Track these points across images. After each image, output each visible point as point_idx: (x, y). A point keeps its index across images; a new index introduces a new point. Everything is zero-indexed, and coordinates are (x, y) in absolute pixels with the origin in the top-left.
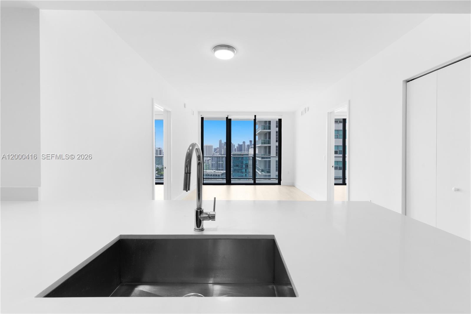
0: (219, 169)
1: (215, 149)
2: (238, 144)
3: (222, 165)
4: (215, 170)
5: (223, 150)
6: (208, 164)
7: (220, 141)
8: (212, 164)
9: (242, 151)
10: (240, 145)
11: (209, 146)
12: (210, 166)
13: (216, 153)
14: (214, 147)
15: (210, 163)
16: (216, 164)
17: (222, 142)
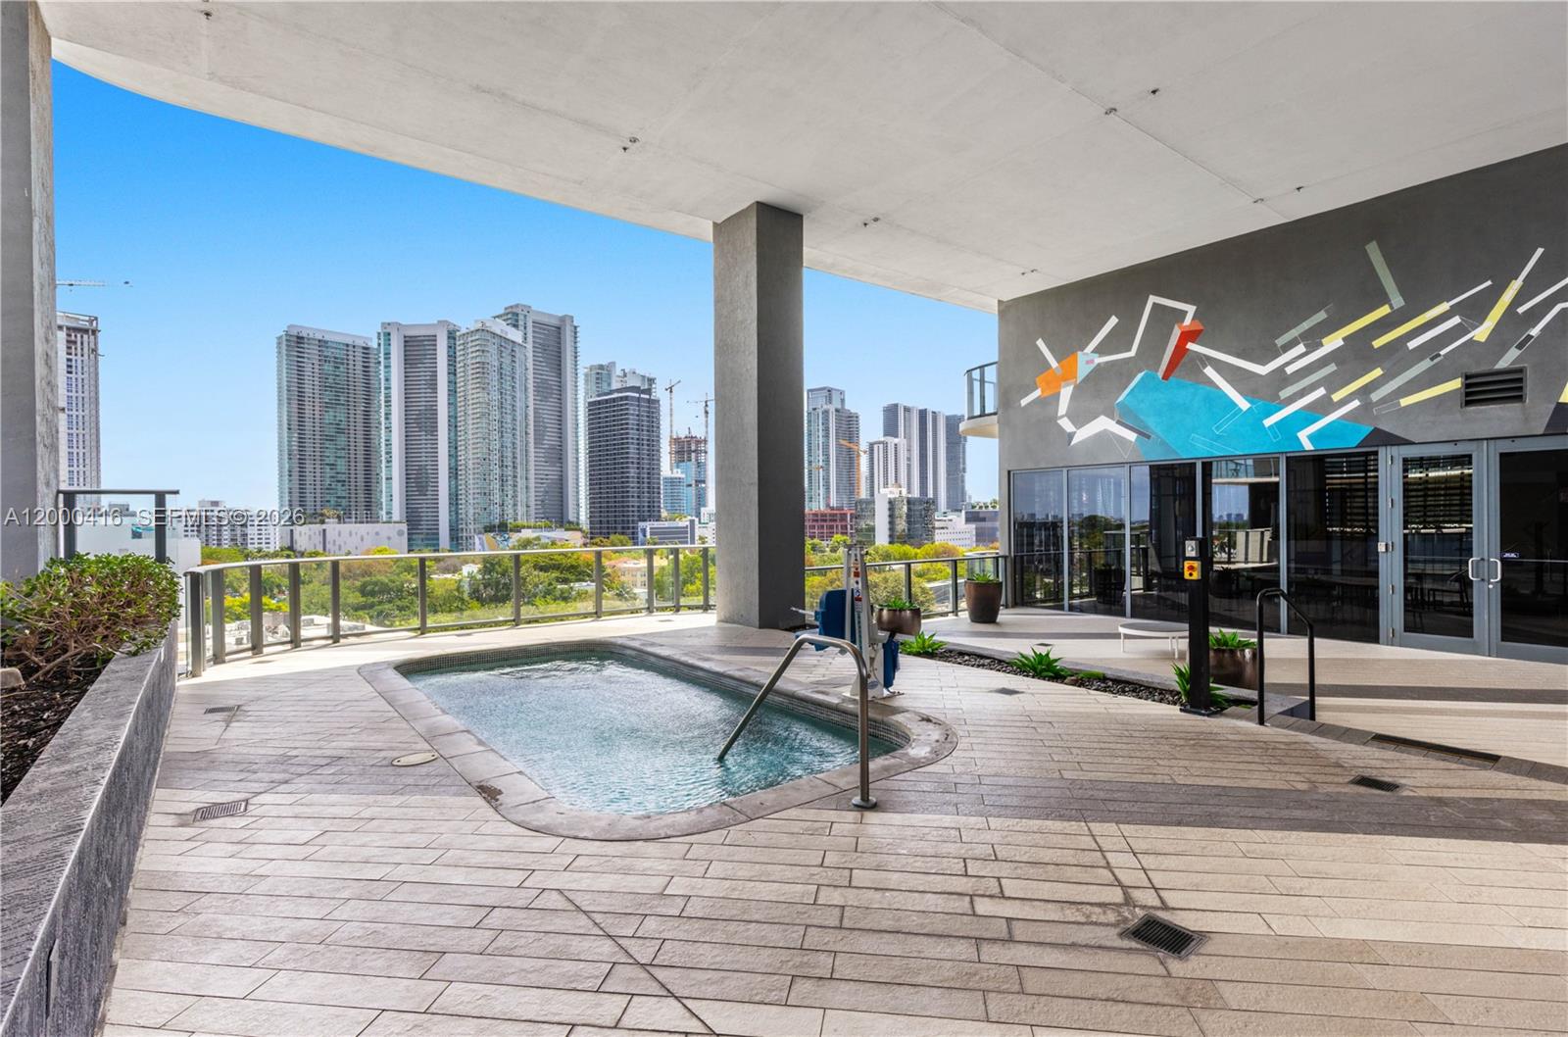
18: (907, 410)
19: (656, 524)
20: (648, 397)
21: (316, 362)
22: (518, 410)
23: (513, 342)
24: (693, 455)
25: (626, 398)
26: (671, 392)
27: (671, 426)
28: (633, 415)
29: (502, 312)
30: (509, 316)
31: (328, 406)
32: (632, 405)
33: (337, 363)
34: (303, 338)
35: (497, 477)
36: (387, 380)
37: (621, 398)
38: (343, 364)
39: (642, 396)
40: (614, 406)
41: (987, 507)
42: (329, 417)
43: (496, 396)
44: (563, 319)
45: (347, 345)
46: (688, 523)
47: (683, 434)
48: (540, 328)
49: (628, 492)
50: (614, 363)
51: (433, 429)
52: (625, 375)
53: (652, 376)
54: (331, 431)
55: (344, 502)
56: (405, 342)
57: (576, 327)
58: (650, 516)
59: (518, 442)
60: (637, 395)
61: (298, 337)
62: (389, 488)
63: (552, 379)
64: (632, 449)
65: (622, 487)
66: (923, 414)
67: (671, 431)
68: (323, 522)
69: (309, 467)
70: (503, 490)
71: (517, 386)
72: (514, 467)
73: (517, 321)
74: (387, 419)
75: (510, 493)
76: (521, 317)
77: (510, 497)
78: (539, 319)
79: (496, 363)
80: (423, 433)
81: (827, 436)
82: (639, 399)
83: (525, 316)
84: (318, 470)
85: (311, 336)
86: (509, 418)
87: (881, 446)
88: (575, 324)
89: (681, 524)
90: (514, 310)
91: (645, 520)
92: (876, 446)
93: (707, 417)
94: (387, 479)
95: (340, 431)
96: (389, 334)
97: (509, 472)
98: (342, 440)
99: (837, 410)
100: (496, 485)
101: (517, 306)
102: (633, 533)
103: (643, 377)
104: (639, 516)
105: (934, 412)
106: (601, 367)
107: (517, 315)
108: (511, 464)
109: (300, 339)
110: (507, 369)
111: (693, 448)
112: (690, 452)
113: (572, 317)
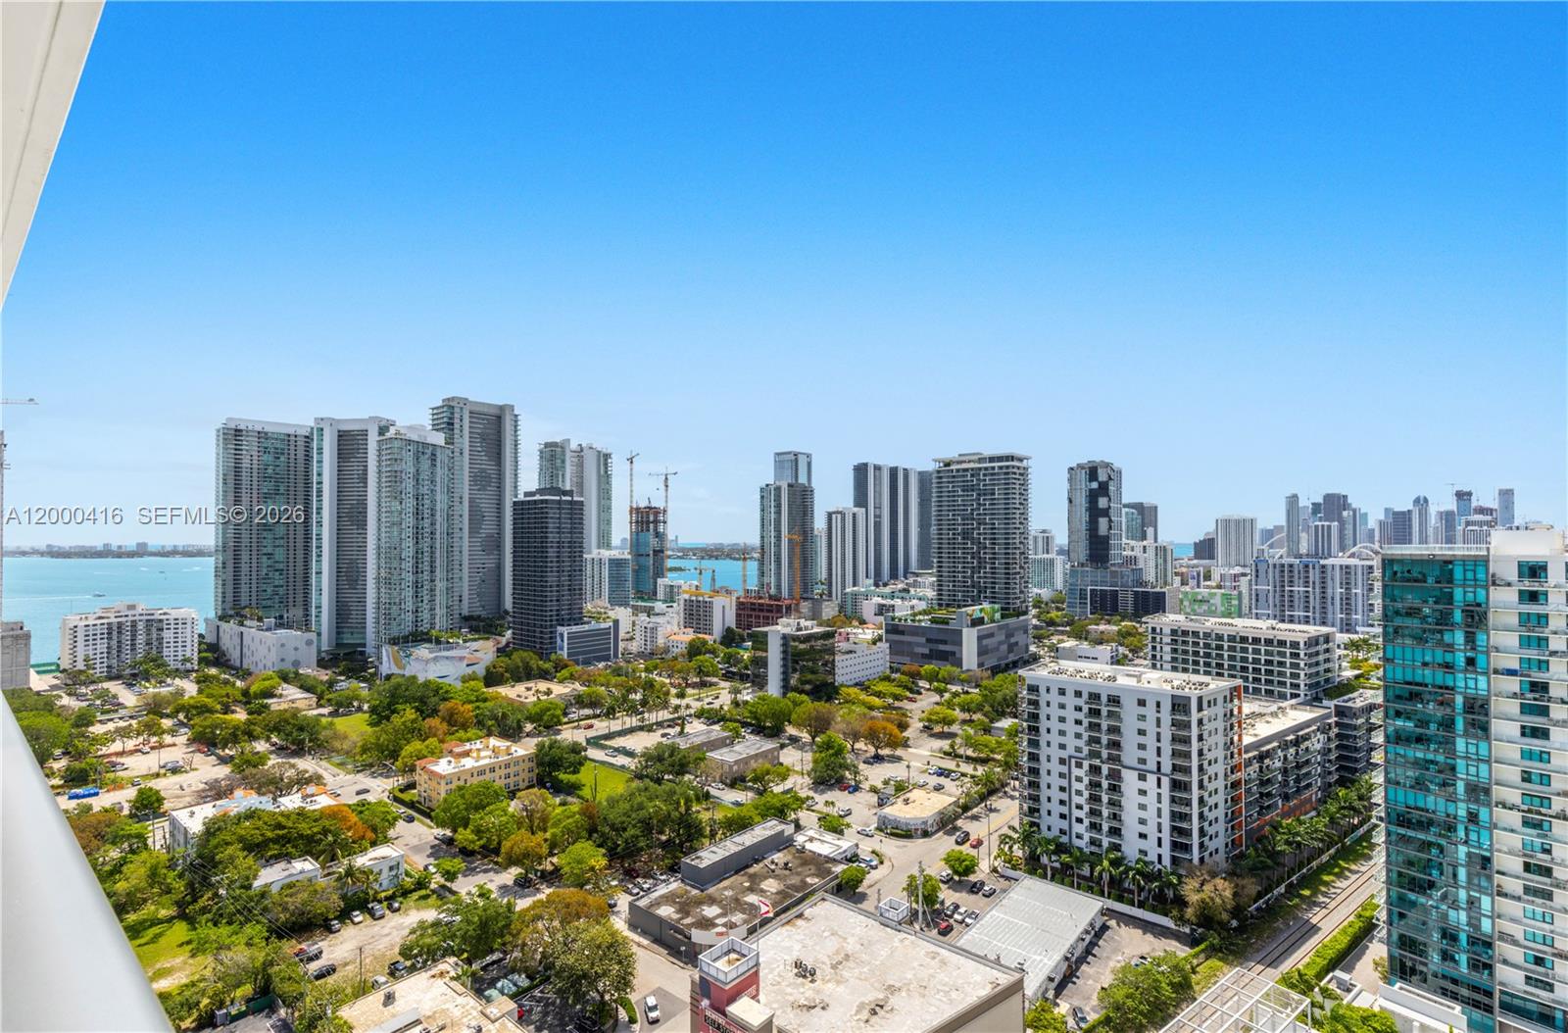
0: (1292, 616)
1: (1268, 534)
2: (1387, 510)
3: (1308, 602)
4: (1274, 622)
5: (1304, 536)
6: (1235, 592)
7: (1293, 500)
8: (1257, 595)
9: (1410, 542)
10: (1396, 514)
11: (1238, 522)
12: (1246, 601)
13: (1271, 546)
14: (1260, 525)
15: (1244, 590)
16: (1277, 595)
17: (1301, 505)
18: (877, 468)
19: (575, 629)
20: (569, 498)
21: (255, 453)
22: (438, 514)
23: (432, 445)
24: (651, 526)
25: (546, 501)
26: (632, 463)
27: (631, 496)
28: (552, 518)
29: (440, 404)
30: (445, 409)
31: (266, 498)
32: (551, 508)
33: (278, 453)
34: (241, 431)
35: (410, 584)
36: (319, 475)
37: (542, 501)
38: (282, 453)
39: (564, 498)
40: (535, 508)
41: (906, 620)
43: (410, 504)
44: (502, 408)
45: (288, 436)
46: (611, 624)
47: (643, 504)
48: (479, 418)
49: (545, 596)
50: (568, 440)
51: (363, 525)
52: (582, 451)
53: (609, 451)
55: (281, 591)
56: (340, 436)
57: (516, 416)
58: (569, 620)
59: (438, 546)
60: (557, 498)
61: (236, 430)
62: (319, 582)
63: (490, 467)
64: (552, 553)
65: (541, 591)
66: (894, 472)
67: (631, 502)
68: (241, 624)
69: (245, 557)
71: (438, 488)
72: (431, 572)
73: (452, 413)
74: (318, 513)
75: (426, 599)
76: (457, 410)
77: (426, 602)
78: (474, 409)
79: (412, 470)
80: (354, 527)
81: (779, 513)
82: (559, 502)
83: (461, 408)
84: (254, 561)
85: (250, 428)
86: (427, 523)
87: (839, 516)
88: (516, 412)
89: (603, 626)
90: (452, 404)
91: (562, 625)
92: (834, 516)
93: (667, 491)
94: (317, 573)
96: (322, 430)
97: (426, 576)
99: (790, 485)
100: (409, 593)
101: (453, 399)
102: (551, 638)
103: (599, 452)
104: (557, 621)
105: (905, 470)
106: (554, 445)
107: (453, 407)
108: (428, 568)
109: (238, 432)
110: (425, 475)
111: (651, 518)
112: (648, 522)
113: (513, 406)
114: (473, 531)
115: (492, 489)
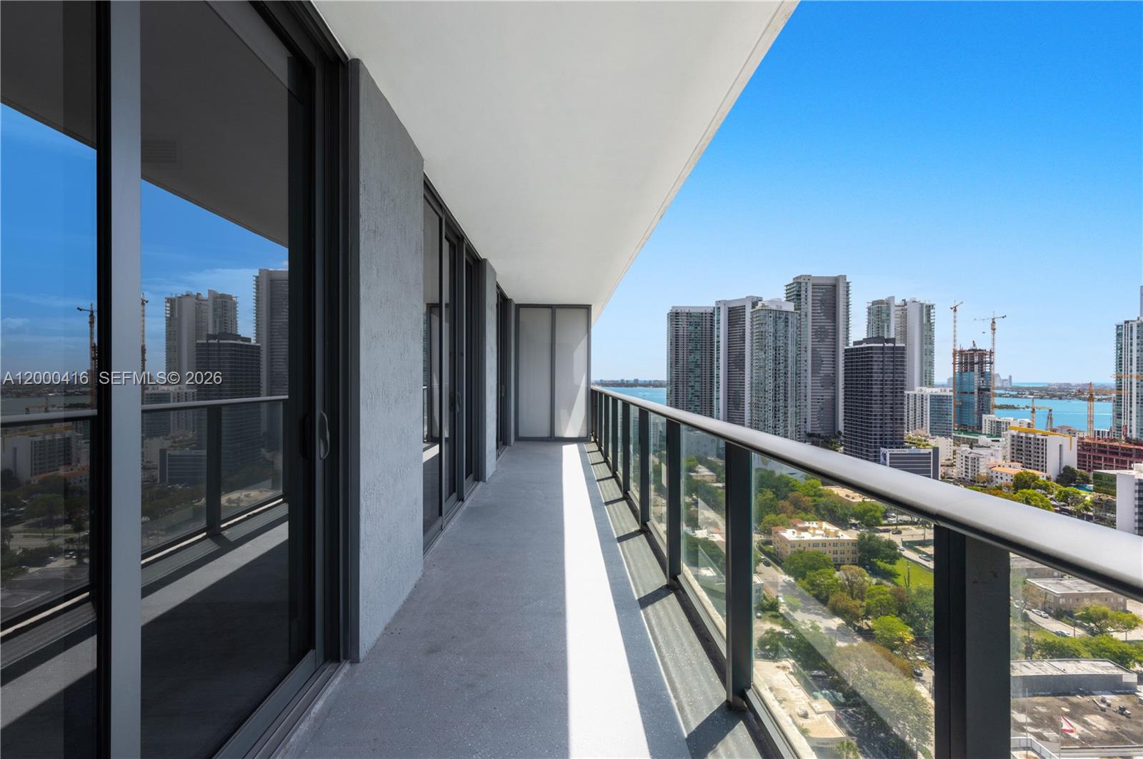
19: (896, 451)
20: (891, 345)
21: (685, 326)
22: (790, 360)
23: (786, 312)
24: (976, 367)
25: (872, 348)
26: (955, 310)
27: (955, 341)
28: (876, 361)
29: (792, 282)
30: (795, 285)
31: (691, 352)
32: (876, 353)
33: (697, 325)
34: (678, 313)
35: (771, 408)
36: (718, 337)
37: (868, 348)
38: (699, 325)
39: (886, 345)
40: (862, 354)
42: (691, 358)
43: (771, 353)
44: (837, 279)
45: (702, 314)
46: (931, 450)
47: (967, 346)
48: (819, 289)
49: (871, 423)
50: (893, 297)
51: (743, 368)
52: (906, 304)
53: (931, 303)
54: (692, 366)
56: (729, 311)
57: (848, 283)
58: (891, 443)
59: (789, 382)
60: (882, 345)
61: (676, 313)
62: (718, 404)
63: (828, 325)
64: (876, 389)
65: (867, 419)
67: (955, 346)
69: (680, 388)
70: (775, 417)
71: (790, 342)
72: (785, 400)
73: (800, 287)
74: (717, 361)
75: (782, 418)
76: (803, 285)
77: (781, 421)
78: (815, 282)
79: (772, 330)
80: (738, 370)
82: (883, 348)
83: (806, 283)
84: (685, 390)
85: (683, 311)
86: (782, 366)
88: (848, 281)
89: (923, 451)
90: (799, 281)
91: (886, 447)
93: (994, 333)
94: (717, 399)
95: (697, 366)
96: (719, 308)
97: (781, 403)
98: (698, 371)
100: (771, 414)
101: (800, 277)
102: (875, 456)
103: (922, 304)
104: (881, 443)
106: (881, 302)
107: (800, 283)
108: (783, 398)
110: (780, 334)
111: (976, 360)
112: (973, 364)
113: (845, 276)
114: (815, 371)
115: (828, 341)
